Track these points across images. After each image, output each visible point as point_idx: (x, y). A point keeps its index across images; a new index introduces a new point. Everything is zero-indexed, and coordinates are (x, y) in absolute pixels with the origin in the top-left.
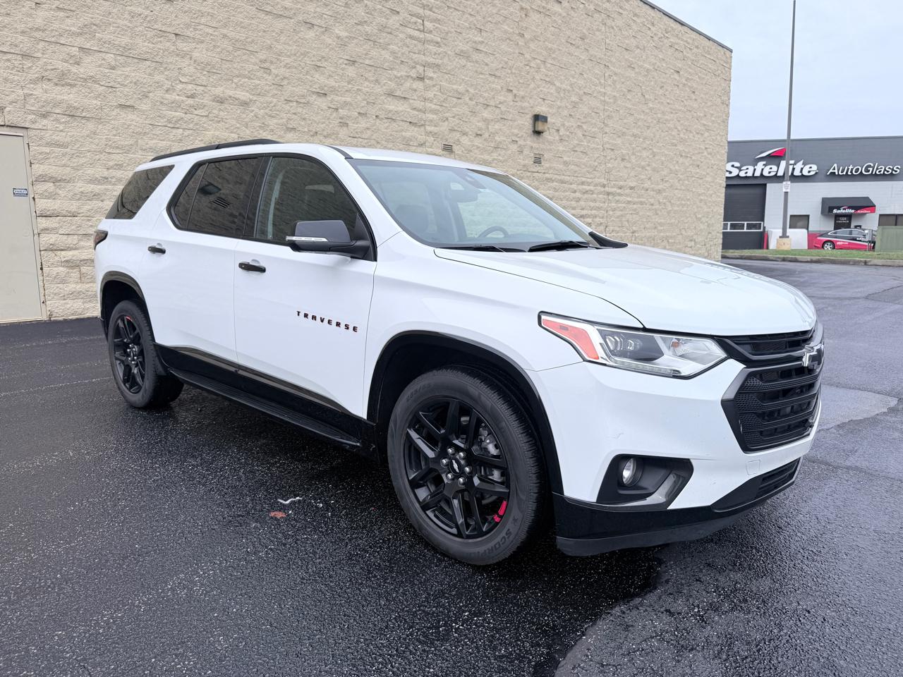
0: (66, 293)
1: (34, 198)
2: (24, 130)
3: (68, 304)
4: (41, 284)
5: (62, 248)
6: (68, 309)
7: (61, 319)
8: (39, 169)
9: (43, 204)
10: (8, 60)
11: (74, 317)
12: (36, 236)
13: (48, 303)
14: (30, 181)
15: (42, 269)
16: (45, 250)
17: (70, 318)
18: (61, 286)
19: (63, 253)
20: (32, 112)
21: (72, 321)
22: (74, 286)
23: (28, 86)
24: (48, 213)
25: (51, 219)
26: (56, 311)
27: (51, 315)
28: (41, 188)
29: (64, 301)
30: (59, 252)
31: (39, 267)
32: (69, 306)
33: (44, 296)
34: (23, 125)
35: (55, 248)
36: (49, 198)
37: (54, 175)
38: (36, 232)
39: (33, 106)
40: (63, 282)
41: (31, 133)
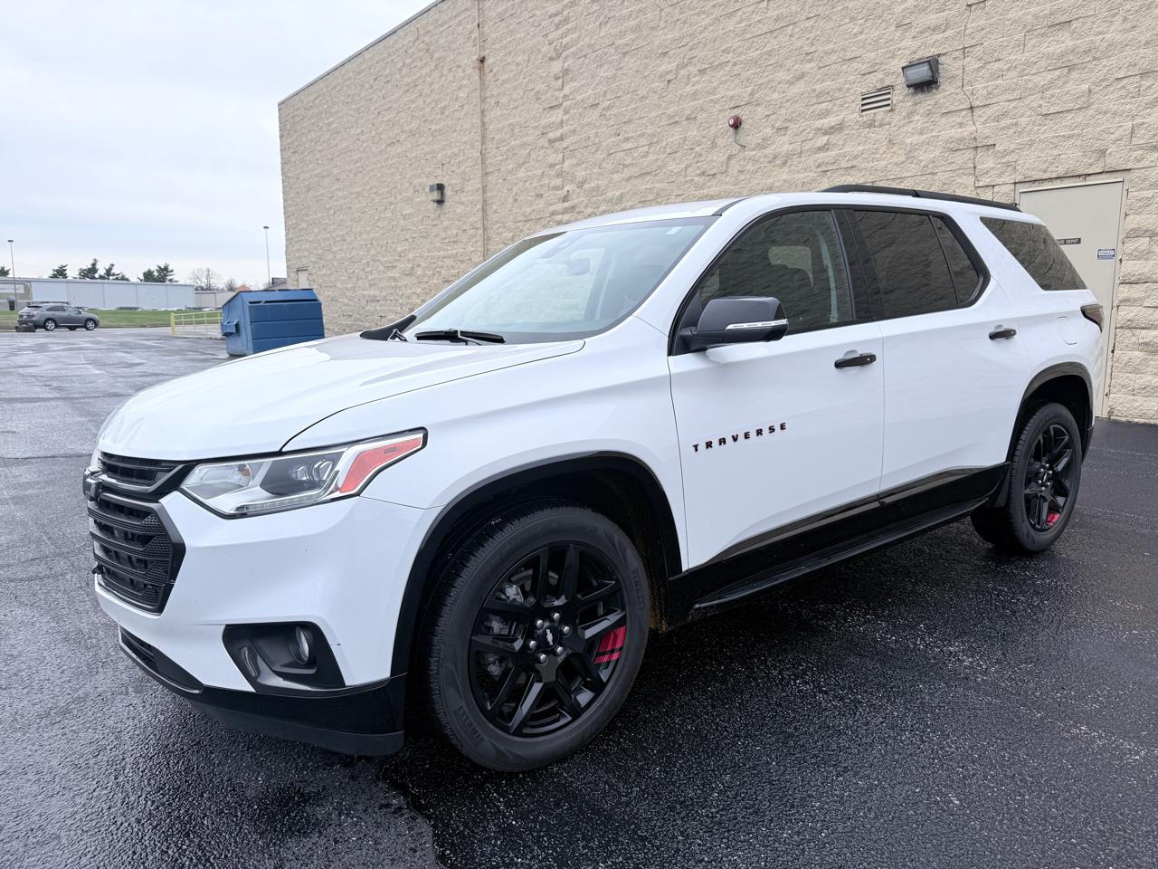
0: (1137, 386)
1: (1121, 260)
2: (1125, 174)
3: (1137, 401)
4: (1109, 371)
5: (1143, 325)
6: (1135, 409)
7: (1124, 419)
8: (1134, 221)
9: (1130, 267)
10: (1123, 87)
11: (1142, 421)
12: (1115, 309)
13: (1112, 396)
14: (1121, 237)
15: (1113, 352)
16: (1122, 327)
17: (1136, 420)
18: (1132, 376)
19: (1143, 332)
20: (1140, 147)
21: (1137, 424)
22: (1150, 378)
23: (1141, 113)
24: (1133, 279)
25: (1137, 286)
26: (1118, 408)
27: (1110, 413)
28: (1131, 246)
29: (1133, 397)
30: (1139, 331)
31: (1111, 349)
32: (1137, 404)
33: (1110, 386)
34: (1124, 167)
35: (1134, 325)
36: (1139, 259)
37: (1150, 227)
38: (1115, 304)
39: (1142, 138)
40: (1136, 371)
41: (1133, 175)
